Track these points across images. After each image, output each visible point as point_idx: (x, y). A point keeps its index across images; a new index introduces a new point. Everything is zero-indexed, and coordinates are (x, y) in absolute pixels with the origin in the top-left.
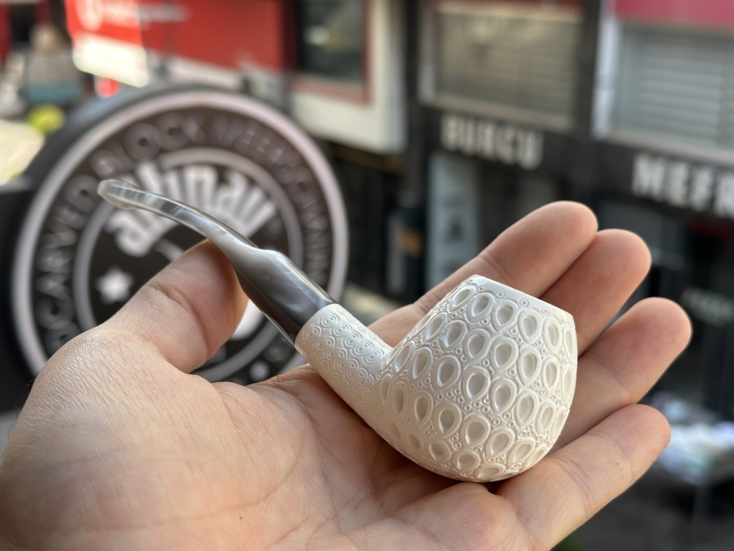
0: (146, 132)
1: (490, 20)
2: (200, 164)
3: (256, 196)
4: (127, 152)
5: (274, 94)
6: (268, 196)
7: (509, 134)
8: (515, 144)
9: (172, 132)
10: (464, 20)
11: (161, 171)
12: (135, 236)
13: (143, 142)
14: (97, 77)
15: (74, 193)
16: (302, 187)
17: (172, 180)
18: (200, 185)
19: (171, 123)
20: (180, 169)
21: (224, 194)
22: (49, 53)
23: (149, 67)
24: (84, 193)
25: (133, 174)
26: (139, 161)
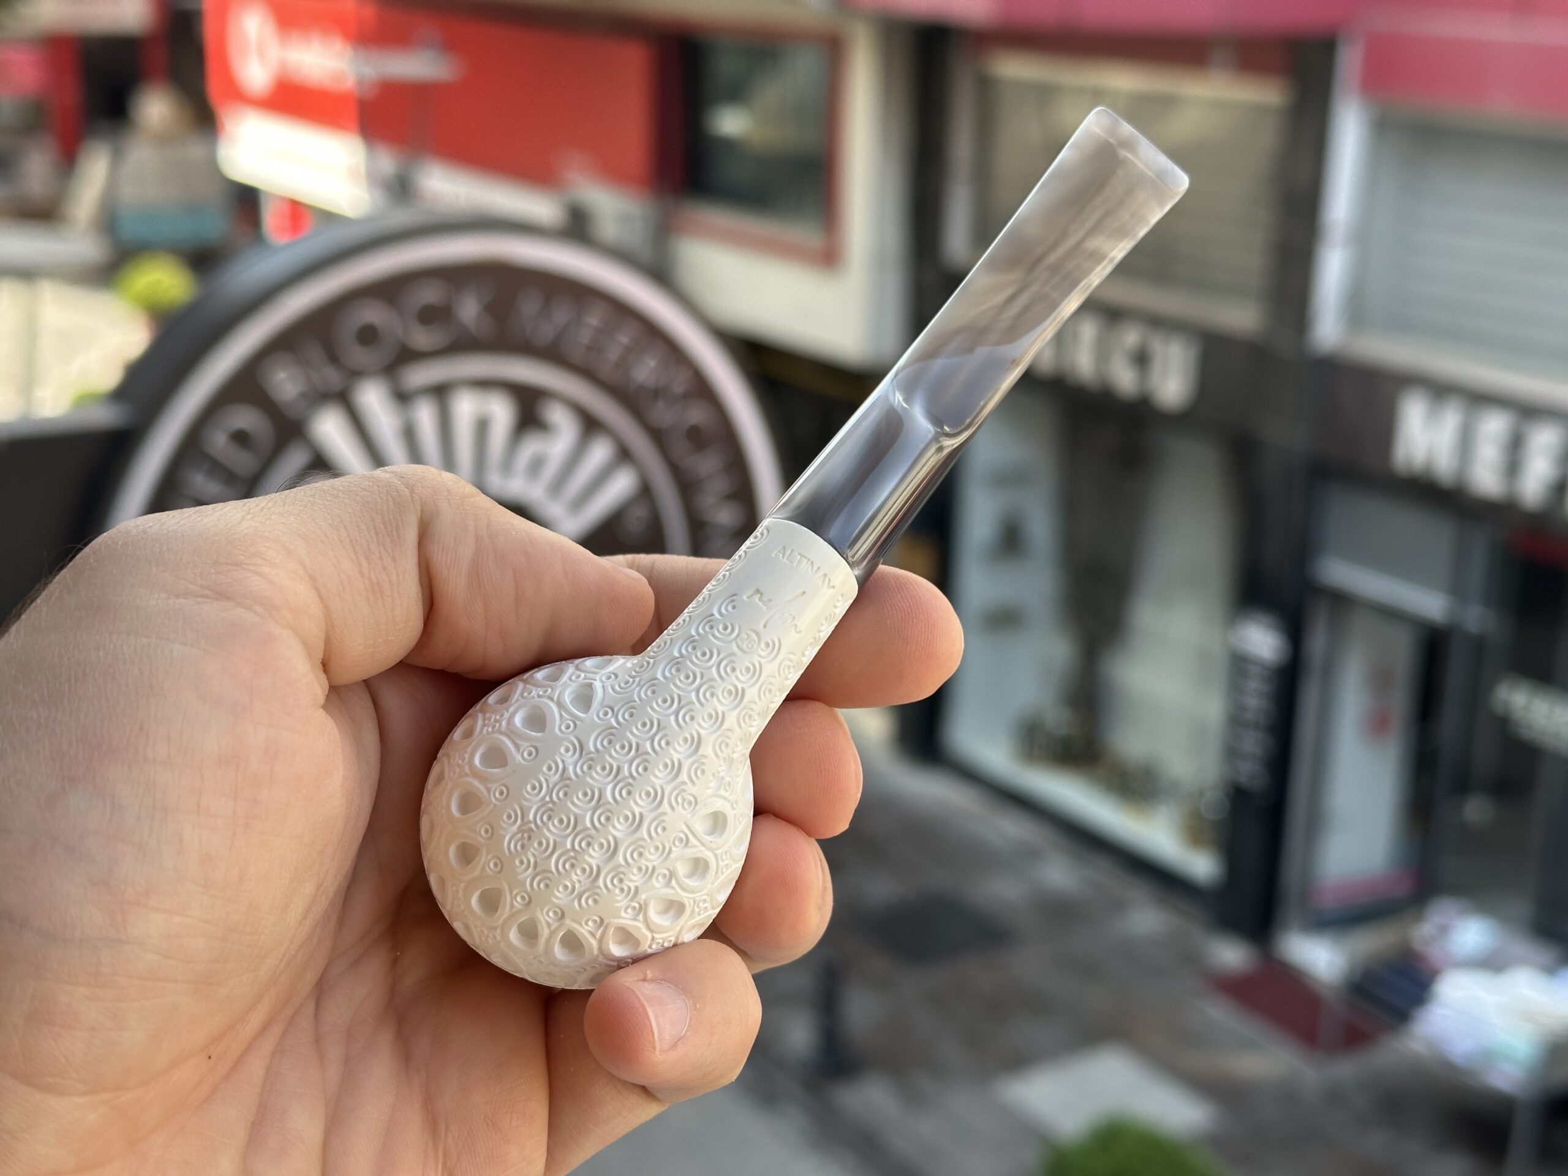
0: (373, 314)
2: (484, 384)
3: (600, 452)
4: (333, 358)
6: (624, 455)
7: (1131, 337)
8: (1141, 359)
9: (430, 316)
10: (1045, 93)
11: (403, 398)
13: (368, 336)
14: (266, 193)
15: (218, 441)
16: (696, 438)
17: (425, 415)
18: (482, 427)
19: (429, 294)
20: (441, 392)
21: (531, 446)
22: (164, 140)
23: (373, 179)
24: (241, 438)
25: (344, 399)
26: (356, 374)
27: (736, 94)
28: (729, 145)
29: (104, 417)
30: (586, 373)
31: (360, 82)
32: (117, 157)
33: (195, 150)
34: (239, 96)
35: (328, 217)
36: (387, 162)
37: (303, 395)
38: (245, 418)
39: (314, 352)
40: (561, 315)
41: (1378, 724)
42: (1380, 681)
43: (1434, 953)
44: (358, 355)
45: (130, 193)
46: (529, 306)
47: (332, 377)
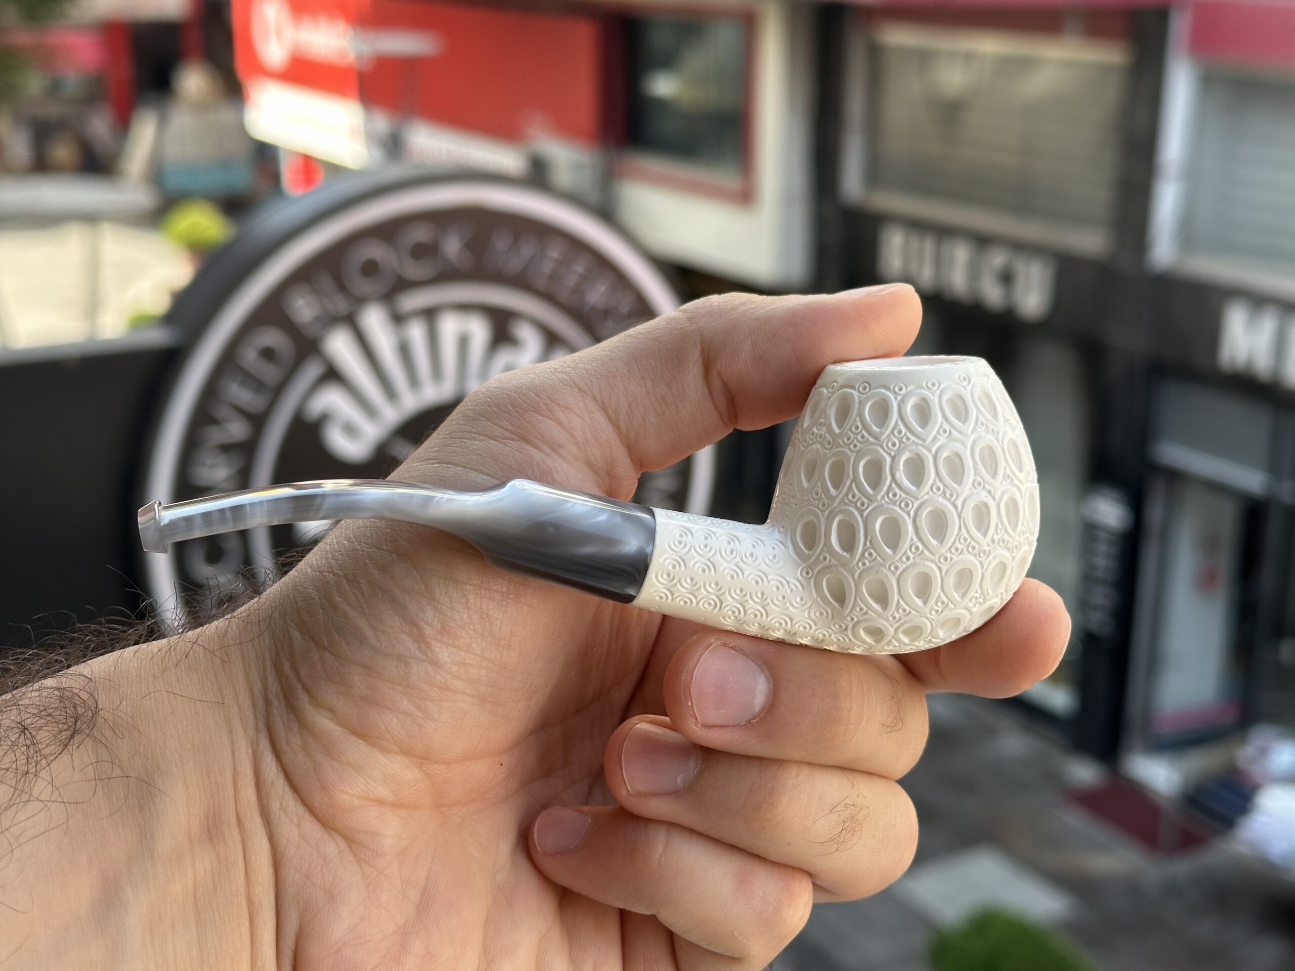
0: (375, 251)
1: (969, 57)
2: (464, 308)
4: (342, 288)
7: (998, 259)
8: (1007, 278)
9: (421, 252)
10: (924, 57)
11: (398, 319)
12: (350, 430)
13: (370, 269)
14: (282, 149)
15: (250, 356)
17: (416, 332)
18: (464, 342)
19: (420, 234)
20: (430, 314)
21: (504, 357)
23: (370, 137)
24: (268, 354)
25: (351, 322)
26: (361, 301)
27: (667, 62)
28: (661, 104)
29: (157, 337)
30: (548, 297)
31: (360, 57)
33: (226, 115)
34: (261, 70)
35: (335, 170)
36: (382, 123)
37: (317, 319)
38: (272, 338)
39: (327, 283)
40: (528, 250)
41: (1207, 580)
42: (1209, 544)
43: (1256, 771)
44: (362, 285)
46: (501, 243)
47: (341, 303)
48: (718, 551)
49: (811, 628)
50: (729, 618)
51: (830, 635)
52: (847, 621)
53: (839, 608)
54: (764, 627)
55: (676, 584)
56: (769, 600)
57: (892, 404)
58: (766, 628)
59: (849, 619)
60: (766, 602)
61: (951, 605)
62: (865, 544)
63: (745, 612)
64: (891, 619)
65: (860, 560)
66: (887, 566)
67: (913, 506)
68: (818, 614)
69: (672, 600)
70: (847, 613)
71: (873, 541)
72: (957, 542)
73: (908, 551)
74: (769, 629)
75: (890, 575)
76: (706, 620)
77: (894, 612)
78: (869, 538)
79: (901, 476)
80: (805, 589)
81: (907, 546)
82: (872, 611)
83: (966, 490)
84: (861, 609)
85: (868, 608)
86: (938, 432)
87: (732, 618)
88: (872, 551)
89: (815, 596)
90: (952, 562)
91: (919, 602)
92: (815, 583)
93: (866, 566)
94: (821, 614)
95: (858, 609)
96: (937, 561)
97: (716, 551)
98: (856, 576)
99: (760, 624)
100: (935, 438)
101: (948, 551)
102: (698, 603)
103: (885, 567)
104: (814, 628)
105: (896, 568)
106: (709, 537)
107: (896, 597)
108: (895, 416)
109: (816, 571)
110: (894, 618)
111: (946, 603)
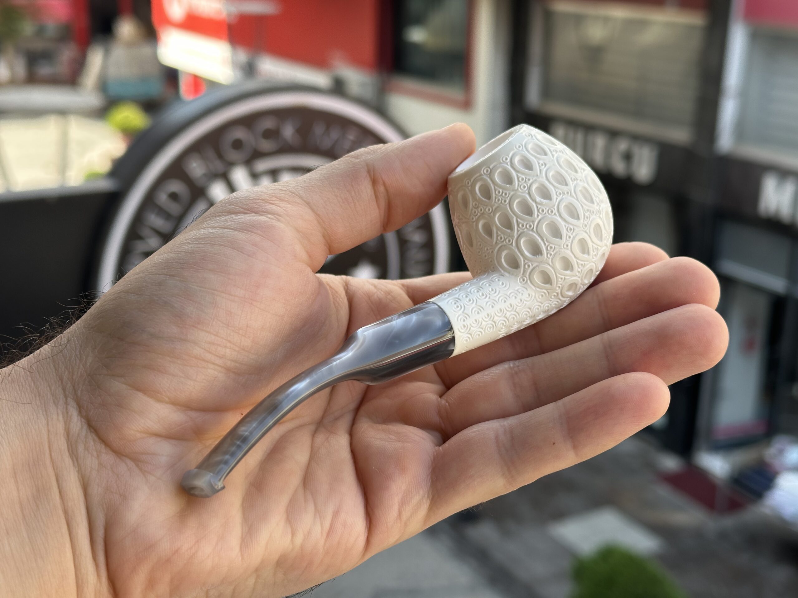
0: (239, 133)
1: (606, 19)
4: (220, 156)
5: (368, 93)
7: (623, 145)
8: (628, 157)
9: (269, 134)
10: (579, 19)
11: (255, 176)
13: (238, 145)
14: (182, 72)
15: (162, 198)
19: (268, 124)
20: (275, 173)
22: (130, 45)
23: (235, 64)
24: (174, 196)
25: (225, 177)
26: (231, 164)
27: (419, 20)
28: (416, 46)
29: (105, 185)
31: (229, 15)
32: (107, 53)
34: (168, 22)
35: (213, 84)
36: (242, 56)
37: (205, 175)
38: (176, 186)
39: (211, 153)
40: (335, 134)
42: (750, 323)
43: (776, 463)
44: (233, 155)
45: (113, 72)
46: (319, 129)
47: (219, 166)
48: (477, 298)
49: (540, 306)
50: (502, 329)
51: (551, 305)
52: (557, 290)
53: (550, 286)
54: (519, 322)
55: (470, 328)
56: (515, 306)
57: (508, 168)
58: (520, 322)
59: (557, 288)
60: (515, 308)
61: (599, 248)
62: (545, 244)
63: (508, 320)
64: (577, 274)
65: (547, 254)
66: (563, 248)
67: (554, 209)
68: (540, 297)
69: (472, 338)
70: (555, 286)
71: (548, 240)
72: (585, 213)
73: (567, 233)
74: (522, 321)
75: (566, 251)
76: (491, 338)
77: (577, 269)
78: (545, 240)
79: (538, 199)
80: (528, 289)
81: (565, 231)
82: (567, 276)
83: (572, 185)
84: (562, 279)
85: (564, 276)
86: (540, 167)
87: (503, 327)
88: (551, 245)
89: (534, 288)
90: (589, 225)
91: (585, 256)
92: (531, 282)
93: (552, 255)
94: (542, 296)
95: (560, 280)
96: (583, 229)
97: (476, 300)
98: (550, 263)
99: (517, 322)
100: (540, 170)
101: (584, 220)
102: (485, 331)
103: (562, 249)
104: (542, 306)
105: (567, 246)
106: (468, 295)
107: (575, 260)
108: (514, 174)
109: (527, 276)
110: (579, 272)
111: (597, 248)
